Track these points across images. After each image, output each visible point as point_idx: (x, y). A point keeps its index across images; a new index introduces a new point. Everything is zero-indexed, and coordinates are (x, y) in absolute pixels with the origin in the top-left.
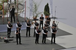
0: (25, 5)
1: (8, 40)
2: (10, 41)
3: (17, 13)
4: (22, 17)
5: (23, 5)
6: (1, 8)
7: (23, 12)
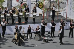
0: (67, 3)
1: (47, 40)
2: (49, 41)
3: (58, 11)
4: (63, 17)
5: (65, 3)
6: (42, 6)
7: (64, 11)
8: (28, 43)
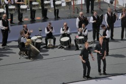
8: (48, 55)
